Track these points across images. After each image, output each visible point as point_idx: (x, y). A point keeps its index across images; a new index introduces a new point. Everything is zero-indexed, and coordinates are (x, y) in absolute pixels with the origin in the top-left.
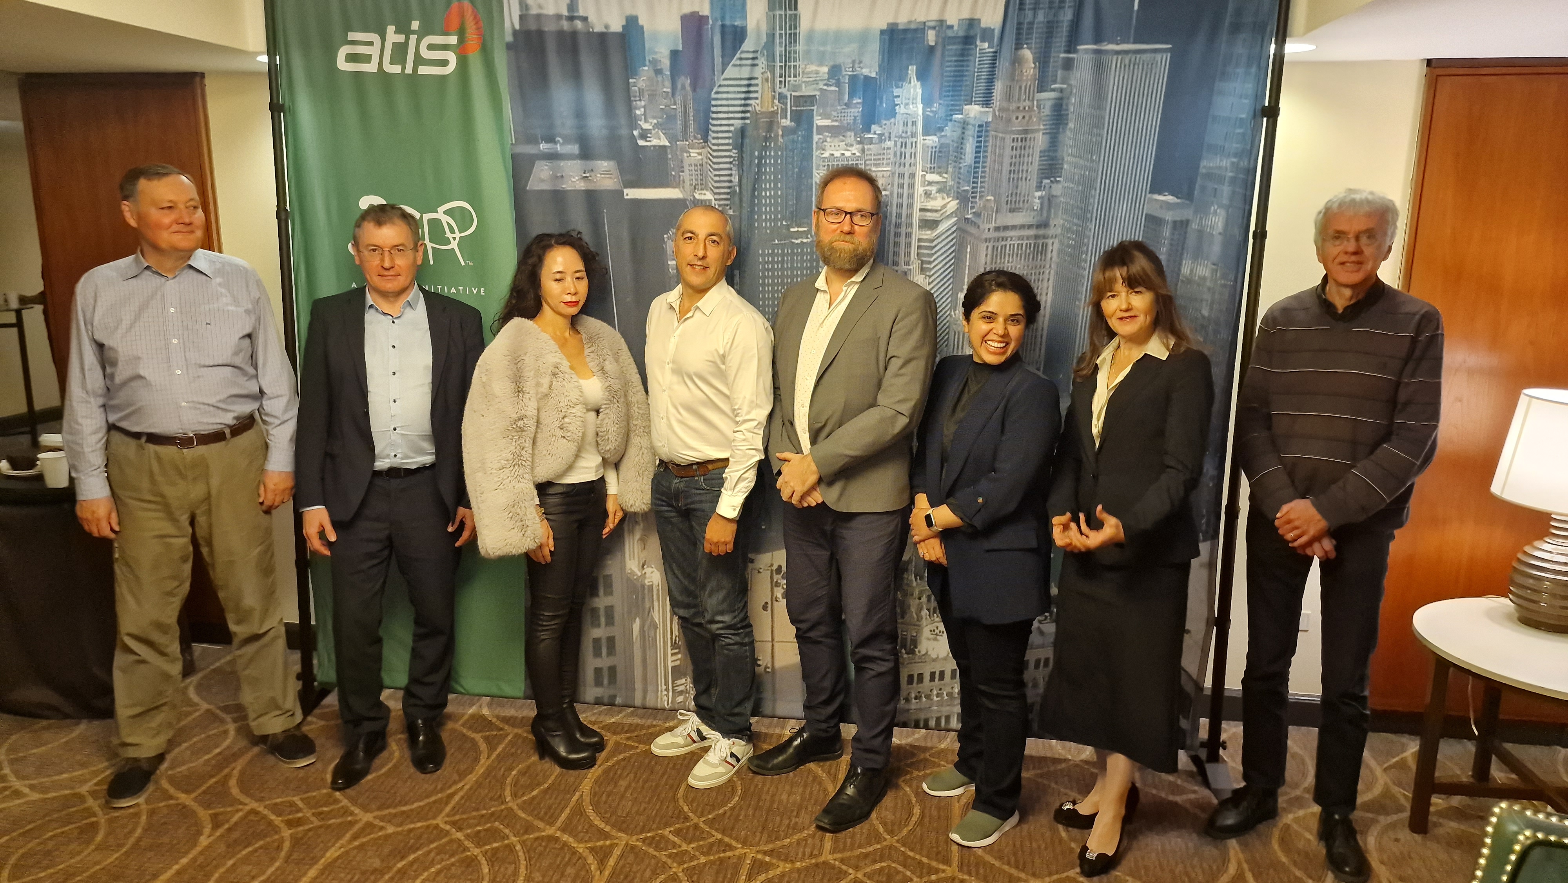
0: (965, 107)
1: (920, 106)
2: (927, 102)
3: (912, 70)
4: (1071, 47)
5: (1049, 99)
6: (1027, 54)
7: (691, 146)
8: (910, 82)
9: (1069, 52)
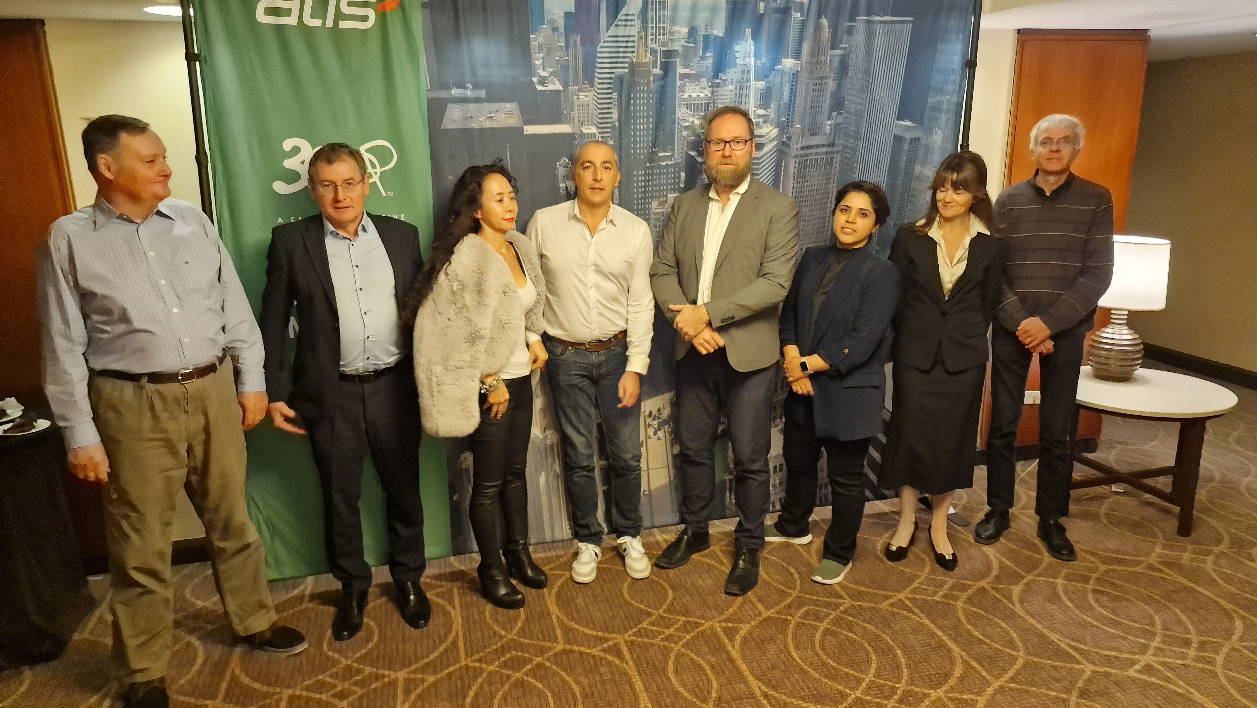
0: (783, 60)
1: (753, 59)
2: (757, 56)
3: (748, 31)
4: (852, 18)
5: (837, 55)
6: (825, 22)
7: (580, 90)
8: (747, 41)
9: (851, 21)
